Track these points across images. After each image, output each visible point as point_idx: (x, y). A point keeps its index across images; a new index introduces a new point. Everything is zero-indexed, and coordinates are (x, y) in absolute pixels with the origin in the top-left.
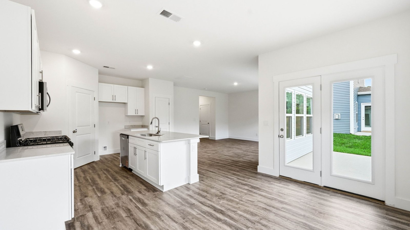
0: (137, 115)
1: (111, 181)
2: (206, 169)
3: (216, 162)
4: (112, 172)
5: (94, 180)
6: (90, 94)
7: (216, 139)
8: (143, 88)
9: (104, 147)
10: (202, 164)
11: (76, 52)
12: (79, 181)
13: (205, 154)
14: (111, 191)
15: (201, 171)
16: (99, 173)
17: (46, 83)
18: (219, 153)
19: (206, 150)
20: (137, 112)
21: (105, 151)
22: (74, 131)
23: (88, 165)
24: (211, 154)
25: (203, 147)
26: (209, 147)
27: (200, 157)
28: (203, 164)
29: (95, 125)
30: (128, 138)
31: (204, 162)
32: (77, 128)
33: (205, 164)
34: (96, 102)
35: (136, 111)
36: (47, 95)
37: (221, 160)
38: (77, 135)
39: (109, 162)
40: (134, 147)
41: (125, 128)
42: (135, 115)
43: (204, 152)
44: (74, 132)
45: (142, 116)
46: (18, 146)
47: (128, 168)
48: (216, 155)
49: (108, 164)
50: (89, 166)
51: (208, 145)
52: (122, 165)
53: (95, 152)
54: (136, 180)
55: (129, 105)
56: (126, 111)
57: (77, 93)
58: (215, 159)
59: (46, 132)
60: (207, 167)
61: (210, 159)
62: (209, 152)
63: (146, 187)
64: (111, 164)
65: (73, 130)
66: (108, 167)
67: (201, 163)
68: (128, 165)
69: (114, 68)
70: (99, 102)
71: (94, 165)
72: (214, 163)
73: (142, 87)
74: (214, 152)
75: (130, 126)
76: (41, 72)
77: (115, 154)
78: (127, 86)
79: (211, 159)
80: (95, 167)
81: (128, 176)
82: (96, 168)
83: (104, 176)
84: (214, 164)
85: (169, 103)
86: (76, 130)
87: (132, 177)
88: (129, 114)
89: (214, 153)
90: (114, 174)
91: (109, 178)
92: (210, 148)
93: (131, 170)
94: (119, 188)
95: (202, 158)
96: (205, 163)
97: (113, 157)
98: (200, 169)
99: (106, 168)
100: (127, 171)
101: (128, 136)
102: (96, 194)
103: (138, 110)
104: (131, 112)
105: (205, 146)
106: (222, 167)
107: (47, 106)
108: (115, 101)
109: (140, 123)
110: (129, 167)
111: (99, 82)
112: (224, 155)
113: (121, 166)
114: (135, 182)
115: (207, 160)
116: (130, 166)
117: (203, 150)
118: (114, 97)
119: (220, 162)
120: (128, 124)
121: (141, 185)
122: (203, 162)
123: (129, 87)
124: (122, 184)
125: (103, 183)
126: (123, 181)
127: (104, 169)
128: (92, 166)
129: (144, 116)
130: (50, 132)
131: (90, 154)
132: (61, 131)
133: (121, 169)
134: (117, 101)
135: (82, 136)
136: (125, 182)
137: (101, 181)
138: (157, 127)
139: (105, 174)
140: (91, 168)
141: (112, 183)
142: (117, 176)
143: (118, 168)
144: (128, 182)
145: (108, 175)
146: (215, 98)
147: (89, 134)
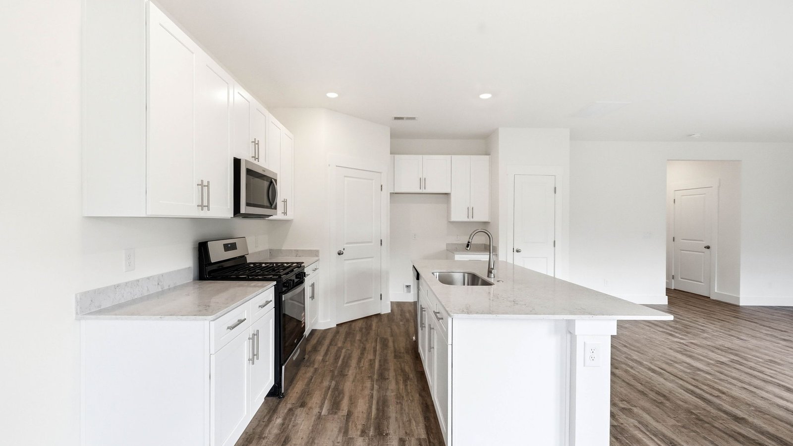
0: (472, 220)
1: (371, 378)
2: (669, 433)
3: (725, 412)
4: (391, 350)
5: (347, 362)
6: (372, 180)
7: (741, 304)
8: (488, 156)
9: (407, 286)
10: (654, 401)
12: (326, 356)
13: (679, 356)
14: (351, 409)
15: (640, 435)
16: (368, 346)
18: (751, 368)
19: (687, 340)
20: (471, 215)
21: (409, 294)
22: (341, 251)
23: (366, 320)
24: (708, 364)
25: (676, 328)
26: (704, 331)
27: (653, 367)
28: (659, 404)
29: (383, 242)
30: (419, 278)
31: (664, 396)
32: (345, 246)
33: (668, 404)
34: (385, 195)
35: (470, 211)
37: (759, 411)
38: (345, 260)
40: (421, 306)
41: (447, 250)
42: (466, 220)
43: (675, 346)
44: (339, 254)
45: (482, 224)
48: (735, 374)
49: (398, 326)
50: (364, 323)
51: (701, 320)
53: (381, 296)
54: (420, 395)
55: (453, 198)
56: (449, 211)
57: (346, 178)
58: (724, 393)
59: (297, 251)
60: (672, 422)
61: (697, 387)
62: (700, 350)
63: (427, 434)
65: (338, 250)
66: (392, 336)
67: (652, 395)
69: (414, 118)
70: (391, 193)
71: (374, 321)
72: (714, 411)
73: (485, 155)
74: (724, 359)
75: (458, 244)
78: (450, 156)
79: (705, 387)
81: (411, 376)
82: (371, 331)
83: (371, 357)
84: (716, 418)
85: (555, 188)
86: (344, 249)
87: (418, 381)
88: (454, 218)
89: (722, 363)
90: (391, 357)
91: (374, 368)
92: (705, 335)
94: (370, 407)
95: (660, 374)
96: (668, 399)
98: (640, 422)
99: (388, 335)
101: (418, 274)
102: (321, 407)
103: (473, 209)
104: (458, 214)
105: (686, 326)
108: (424, 191)
109: (481, 240)
111: (392, 153)
112: (779, 385)
113: (415, 338)
114: (412, 401)
115: (682, 387)
117: (676, 340)
118: (422, 182)
119: (750, 419)
120: (454, 240)
121: (421, 419)
122: (658, 393)
123: (454, 157)
124: (385, 395)
125: (355, 377)
126: (392, 385)
127: (382, 339)
128: (369, 324)
129: (489, 222)
130: (303, 251)
131: (371, 298)
132: (317, 251)
133: (409, 346)
134: (428, 190)
135: (354, 261)
136: (392, 392)
137: (355, 371)
138: (518, 251)
139: (375, 351)
140: (364, 330)
141: (368, 384)
142: (392, 365)
143: (406, 342)
144: (400, 393)
145: (378, 358)
146: (741, 160)
147: (370, 259)
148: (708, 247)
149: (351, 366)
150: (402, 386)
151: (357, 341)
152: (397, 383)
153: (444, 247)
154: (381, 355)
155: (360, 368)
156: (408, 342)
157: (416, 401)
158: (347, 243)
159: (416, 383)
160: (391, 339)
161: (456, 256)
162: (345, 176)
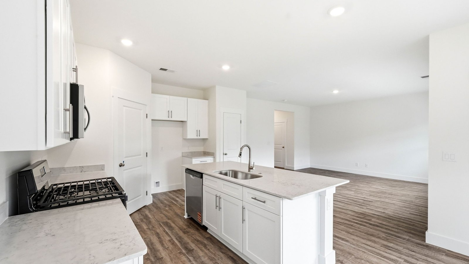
0: (199, 137)
1: (181, 253)
4: (177, 229)
5: (154, 248)
6: (141, 110)
7: (295, 169)
8: (207, 101)
9: (157, 183)
11: (127, 43)
16: (158, 231)
17: (83, 86)
20: (198, 135)
21: (158, 187)
22: (121, 164)
23: (138, 212)
29: (147, 153)
30: (202, 177)
32: (124, 159)
34: (149, 121)
35: (198, 132)
36: (84, 110)
38: (124, 170)
39: (165, 207)
40: (216, 195)
41: (182, 156)
42: (196, 137)
44: (120, 166)
45: (204, 140)
46: (31, 212)
47: (201, 225)
49: (167, 211)
50: (140, 215)
52: (188, 216)
53: (147, 192)
55: (189, 124)
56: (184, 132)
57: (124, 108)
59: (83, 167)
64: (170, 211)
65: (119, 163)
66: (169, 219)
68: (201, 221)
69: (173, 72)
70: (152, 120)
71: (147, 212)
73: (205, 99)
75: (189, 152)
76: (75, 70)
77: (170, 192)
78: (186, 98)
80: (149, 218)
81: (205, 242)
82: (150, 220)
83: (168, 238)
85: (241, 121)
86: (123, 162)
88: (189, 137)
90: (181, 234)
91: (177, 246)
93: (205, 228)
97: (170, 197)
99: (165, 220)
100: (199, 228)
101: (201, 175)
103: (200, 131)
104: (191, 134)
106: (347, 225)
107: (85, 129)
108: (170, 119)
109: (201, 149)
110: (204, 224)
111: (152, 93)
113: (186, 217)
116: (205, 222)
118: (170, 113)
120: (186, 150)
123: (189, 99)
124: (202, 261)
125: (170, 257)
126: (201, 254)
127: (163, 223)
128: (145, 215)
129: (207, 139)
130: (88, 167)
131: (141, 195)
132: (103, 166)
133: (186, 223)
134: (174, 119)
135: (131, 170)
136: (205, 258)
137: (165, 252)
138: (225, 154)
139: (167, 233)
140: (144, 220)
141: (184, 258)
142: (186, 239)
143: (182, 220)
144: (210, 256)
145: (173, 237)
146: (294, 112)
147: (140, 168)
148: (283, 147)
149: (159, 250)
150: (207, 252)
151: (147, 230)
152: (201, 250)
153: (180, 155)
154: (173, 234)
155: (167, 249)
156: (183, 220)
157: (224, 258)
158: (126, 157)
159: (213, 246)
160: (169, 221)
161: (193, 160)
162: (124, 106)
